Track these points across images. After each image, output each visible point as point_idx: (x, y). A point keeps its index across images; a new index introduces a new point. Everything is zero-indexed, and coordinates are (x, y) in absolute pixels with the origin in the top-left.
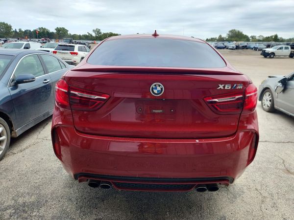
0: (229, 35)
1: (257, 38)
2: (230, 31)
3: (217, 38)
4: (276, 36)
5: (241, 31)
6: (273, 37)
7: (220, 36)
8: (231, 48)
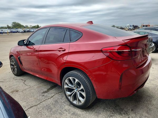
0: (13, 25)
1: (29, 27)
2: (13, 23)
3: (6, 27)
4: (38, 26)
5: (19, 23)
6: (37, 26)
7: (8, 25)
8: (21, 32)
